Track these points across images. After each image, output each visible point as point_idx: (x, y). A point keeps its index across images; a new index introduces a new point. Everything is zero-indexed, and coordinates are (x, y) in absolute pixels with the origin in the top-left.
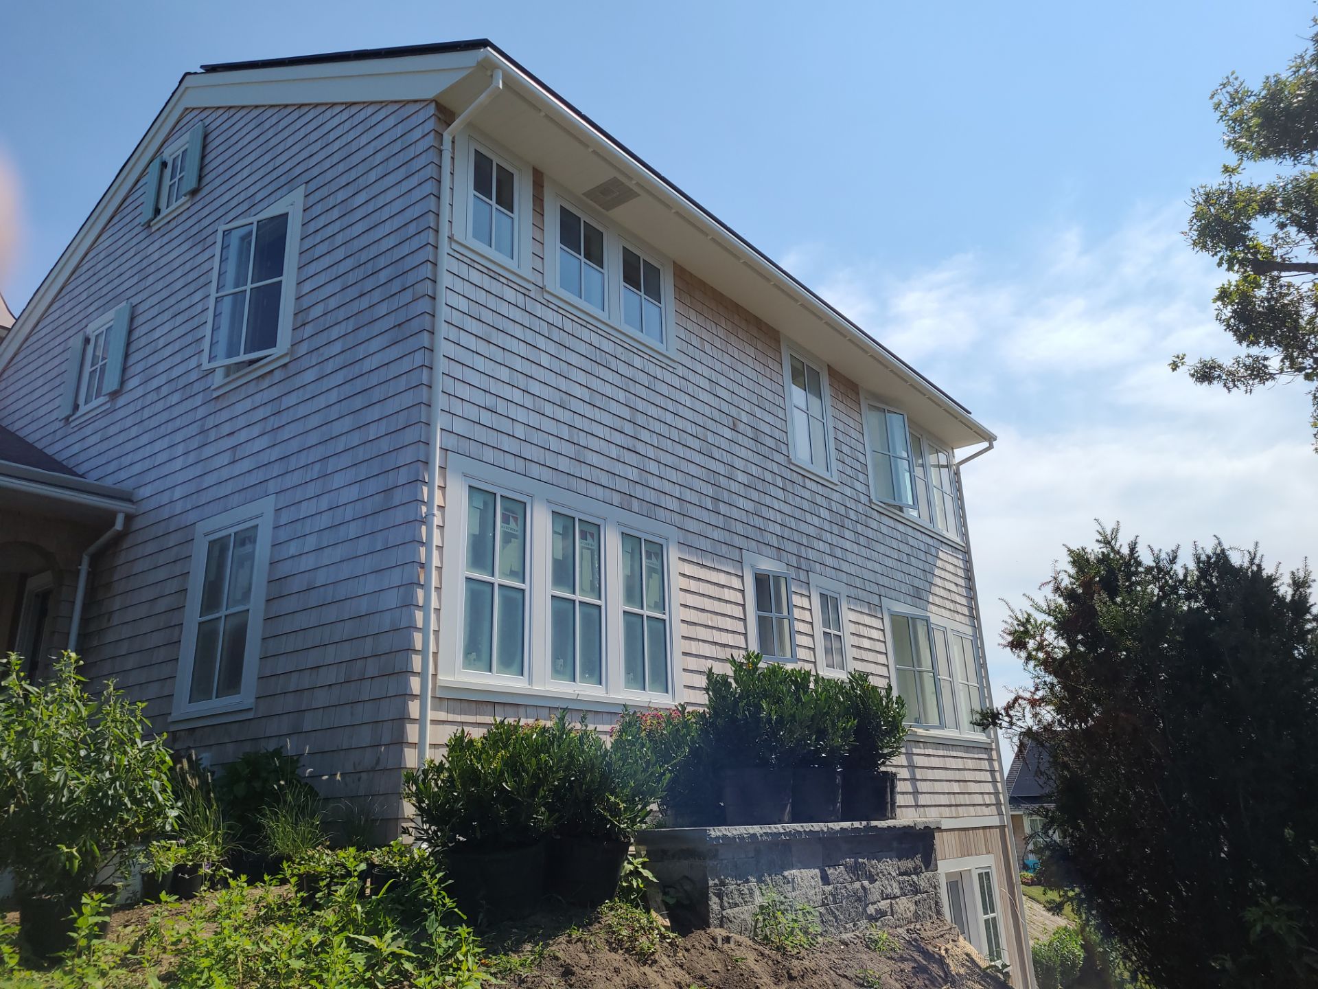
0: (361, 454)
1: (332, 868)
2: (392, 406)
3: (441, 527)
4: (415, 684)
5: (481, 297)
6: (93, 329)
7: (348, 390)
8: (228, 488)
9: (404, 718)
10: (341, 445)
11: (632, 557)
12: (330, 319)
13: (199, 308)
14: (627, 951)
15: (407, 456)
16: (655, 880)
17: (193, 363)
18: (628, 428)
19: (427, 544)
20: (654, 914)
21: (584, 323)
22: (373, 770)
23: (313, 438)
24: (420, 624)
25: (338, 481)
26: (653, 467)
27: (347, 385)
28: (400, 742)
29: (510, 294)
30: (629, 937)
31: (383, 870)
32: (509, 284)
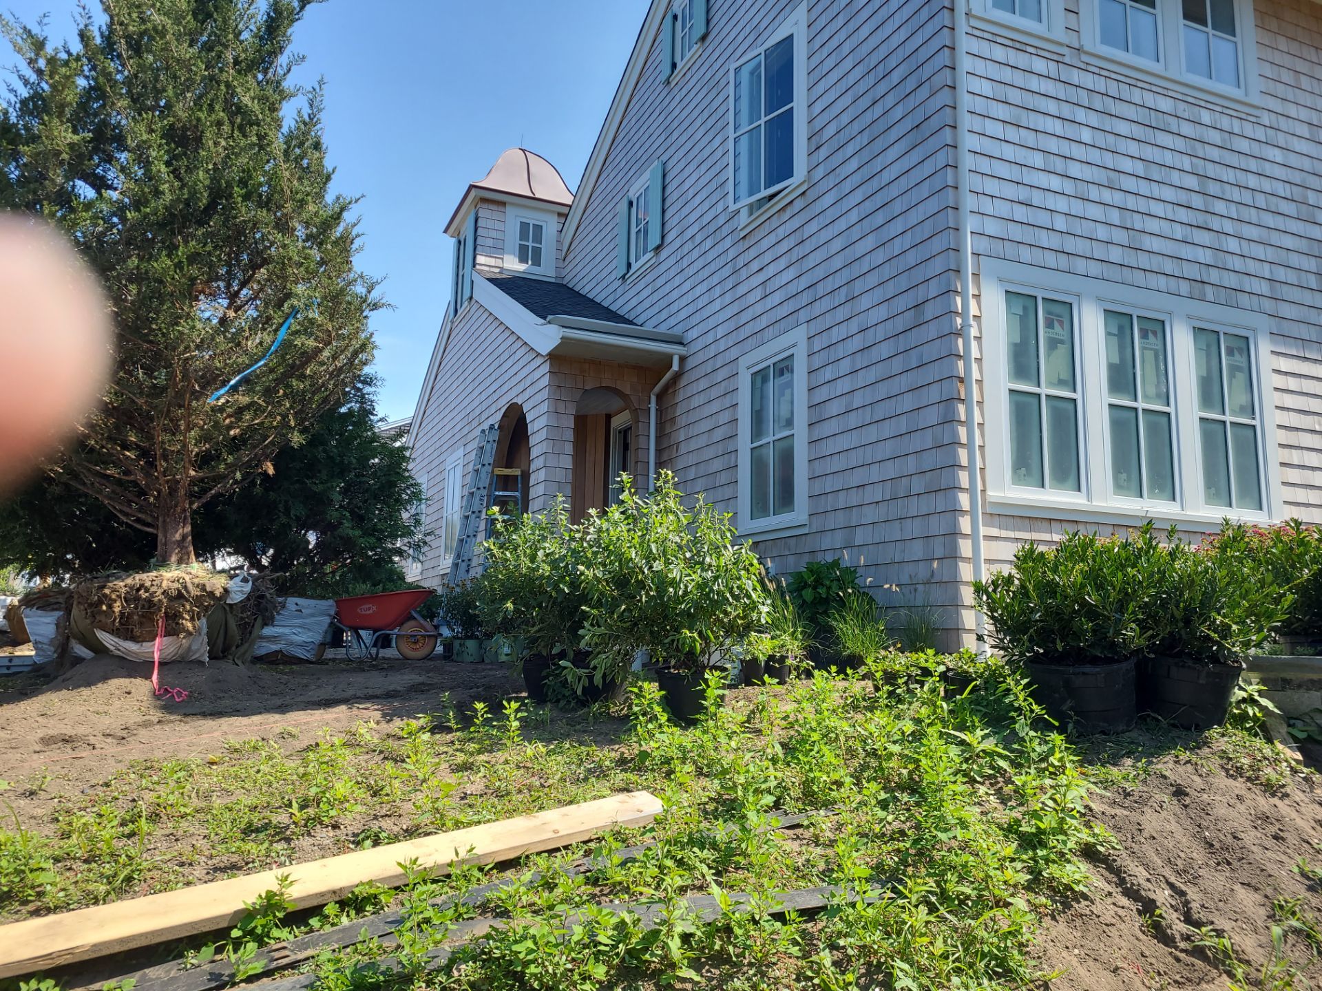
0: (887, 271)
1: (908, 668)
2: (914, 217)
3: (978, 339)
4: (964, 500)
5: (1007, 75)
6: (634, 192)
7: (869, 206)
8: (763, 321)
9: (954, 534)
10: (865, 266)
11: (1208, 355)
12: (843, 137)
13: (719, 153)
14: (1249, 779)
15: (937, 266)
16: (1276, 711)
17: (720, 207)
18: (1197, 201)
19: (965, 357)
20: (1280, 746)
21: (1133, 82)
22: (928, 583)
23: (837, 263)
24: (964, 440)
25: (865, 302)
26: (1232, 244)
27: (867, 202)
28: (953, 556)
29: (1040, 65)
30: (1250, 766)
31: (957, 674)
32: (1039, 53)
